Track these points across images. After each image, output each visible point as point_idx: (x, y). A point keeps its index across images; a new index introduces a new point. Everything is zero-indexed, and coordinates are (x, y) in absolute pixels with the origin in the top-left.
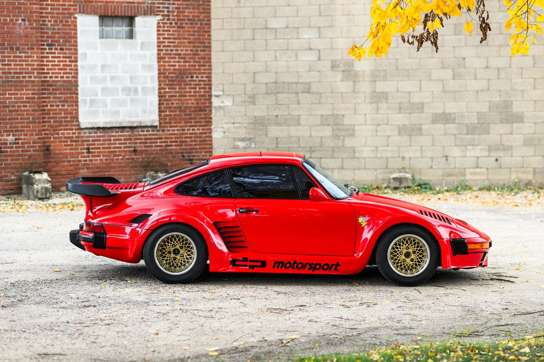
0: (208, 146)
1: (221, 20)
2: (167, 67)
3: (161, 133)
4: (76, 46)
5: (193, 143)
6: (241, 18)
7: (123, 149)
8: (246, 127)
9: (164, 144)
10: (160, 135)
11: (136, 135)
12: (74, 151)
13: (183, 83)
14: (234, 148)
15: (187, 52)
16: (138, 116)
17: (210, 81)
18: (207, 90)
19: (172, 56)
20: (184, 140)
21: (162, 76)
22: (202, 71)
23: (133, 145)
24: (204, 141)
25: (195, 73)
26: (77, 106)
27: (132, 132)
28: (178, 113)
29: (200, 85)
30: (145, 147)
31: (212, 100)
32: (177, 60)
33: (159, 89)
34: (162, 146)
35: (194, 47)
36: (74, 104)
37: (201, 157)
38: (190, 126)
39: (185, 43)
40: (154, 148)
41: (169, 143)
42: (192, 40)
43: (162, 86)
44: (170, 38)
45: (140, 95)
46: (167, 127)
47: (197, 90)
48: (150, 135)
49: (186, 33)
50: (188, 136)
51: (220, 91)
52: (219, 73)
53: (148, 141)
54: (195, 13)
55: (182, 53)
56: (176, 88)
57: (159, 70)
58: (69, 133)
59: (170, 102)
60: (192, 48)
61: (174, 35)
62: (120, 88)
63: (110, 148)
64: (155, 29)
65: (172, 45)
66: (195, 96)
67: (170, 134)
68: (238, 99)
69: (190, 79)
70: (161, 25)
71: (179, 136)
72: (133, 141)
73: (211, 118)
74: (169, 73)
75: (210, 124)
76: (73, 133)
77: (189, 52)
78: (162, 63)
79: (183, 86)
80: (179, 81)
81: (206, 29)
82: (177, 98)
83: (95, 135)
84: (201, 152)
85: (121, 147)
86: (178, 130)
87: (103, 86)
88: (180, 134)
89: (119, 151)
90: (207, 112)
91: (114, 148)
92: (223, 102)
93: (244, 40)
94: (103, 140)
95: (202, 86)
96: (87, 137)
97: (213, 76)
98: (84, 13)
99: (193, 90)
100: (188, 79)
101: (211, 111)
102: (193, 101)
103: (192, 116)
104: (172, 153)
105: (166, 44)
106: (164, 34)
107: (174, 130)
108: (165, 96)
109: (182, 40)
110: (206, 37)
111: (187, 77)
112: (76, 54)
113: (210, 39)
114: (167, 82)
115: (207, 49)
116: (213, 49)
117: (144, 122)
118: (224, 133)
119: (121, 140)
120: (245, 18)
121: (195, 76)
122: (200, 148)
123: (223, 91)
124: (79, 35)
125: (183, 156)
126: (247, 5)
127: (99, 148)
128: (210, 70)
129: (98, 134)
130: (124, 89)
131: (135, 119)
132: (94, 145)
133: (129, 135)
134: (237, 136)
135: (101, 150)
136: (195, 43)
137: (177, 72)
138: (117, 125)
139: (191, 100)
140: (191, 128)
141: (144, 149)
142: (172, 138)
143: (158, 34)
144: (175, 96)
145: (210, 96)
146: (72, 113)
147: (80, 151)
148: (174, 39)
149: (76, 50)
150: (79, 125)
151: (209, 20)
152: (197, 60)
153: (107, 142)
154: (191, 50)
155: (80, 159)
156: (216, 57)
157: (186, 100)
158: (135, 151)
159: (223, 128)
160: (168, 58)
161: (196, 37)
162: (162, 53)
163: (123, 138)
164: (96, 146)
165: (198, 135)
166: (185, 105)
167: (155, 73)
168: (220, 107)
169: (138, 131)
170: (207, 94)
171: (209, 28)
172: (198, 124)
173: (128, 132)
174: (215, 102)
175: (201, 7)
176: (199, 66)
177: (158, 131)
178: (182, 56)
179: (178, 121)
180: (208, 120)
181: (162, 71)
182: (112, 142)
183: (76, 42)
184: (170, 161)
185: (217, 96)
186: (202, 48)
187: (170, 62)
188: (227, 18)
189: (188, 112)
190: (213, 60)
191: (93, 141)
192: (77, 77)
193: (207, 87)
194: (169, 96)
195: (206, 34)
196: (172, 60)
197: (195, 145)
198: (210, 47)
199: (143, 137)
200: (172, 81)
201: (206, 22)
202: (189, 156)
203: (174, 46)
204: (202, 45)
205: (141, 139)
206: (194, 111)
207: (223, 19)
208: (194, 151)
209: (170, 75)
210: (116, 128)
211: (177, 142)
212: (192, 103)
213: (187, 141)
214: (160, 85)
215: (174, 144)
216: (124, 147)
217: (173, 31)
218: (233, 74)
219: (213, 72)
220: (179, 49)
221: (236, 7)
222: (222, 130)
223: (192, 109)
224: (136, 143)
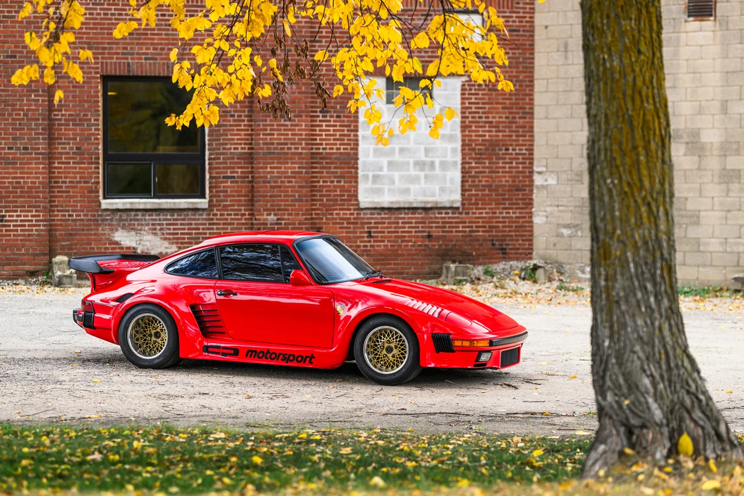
0: (527, 233)
1: (545, 81)
2: (474, 138)
3: (464, 215)
4: (357, 112)
5: (507, 229)
6: (568, 78)
7: (413, 234)
8: (571, 211)
9: (468, 229)
10: (463, 218)
11: (432, 218)
12: (351, 235)
13: (494, 157)
14: (558, 236)
15: (501, 120)
16: (435, 196)
17: (532, 154)
18: (527, 165)
19: (481, 124)
20: (494, 224)
21: (467, 148)
22: (521, 142)
23: (427, 230)
24: (522, 227)
25: (511, 145)
26: (357, 182)
27: (426, 214)
28: (487, 192)
29: (518, 159)
30: (443, 232)
31: (534, 178)
32: (487, 129)
33: (463, 163)
34: (465, 232)
35: (510, 113)
36: (353, 180)
37: (518, 246)
38: (504, 209)
39: (498, 108)
40: (454, 234)
41: (474, 229)
42: (508, 105)
43: (467, 160)
44: (478, 103)
45: (438, 171)
46: (472, 209)
47: (514, 165)
48: (449, 218)
49: (500, 97)
50: (501, 220)
51: (543, 166)
52: (542, 145)
53: (447, 225)
54: (512, 72)
55: (494, 120)
56: (485, 163)
57: (463, 141)
58: (346, 214)
59: (477, 180)
60: (507, 115)
61: (484, 99)
62: (412, 161)
63: (397, 232)
64: (458, 92)
65: (480, 111)
66: (512, 172)
67: (476, 218)
68: (564, 177)
69: (504, 151)
70: (467, 87)
71: (487, 220)
72: (427, 225)
73: (532, 199)
74: (476, 145)
75: (530, 206)
76: (351, 214)
77: (504, 120)
78: (467, 133)
79: (494, 160)
80: (489, 154)
81: (527, 92)
82: (487, 174)
83: (379, 216)
84: (518, 240)
85: (411, 232)
86: (486, 213)
87: (390, 159)
88: (490, 218)
89: (409, 237)
90: (527, 192)
91: (402, 232)
92: (546, 180)
93: (572, 105)
94: (389, 223)
95: (521, 160)
96: (368, 218)
97: (535, 148)
99: (507, 166)
100: (501, 152)
101: (532, 190)
102: (507, 179)
103: (507, 197)
104: (479, 240)
105: (473, 110)
106: (471, 99)
107: (482, 213)
108: (471, 172)
109: (495, 106)
110: (527, 101)
111: (501, 150)
112: (357, 122)
113: (532, 104)
114: (473, 155)
115: (528, 116)
116: (536, 116)
117: (441, 203)
118: (547, 217)
119: (412, 223)
120: (573, 78)
121: (511, 148)
122: (516, 236)
123: (546, 167)
125: (493, 244)
126: (575, 62)
127: (383, 232)
128: (533, 141)
129: (383, 216)
130: (417, 163)
131: (430, 199)
132: (377, 228)
133: (422, 218)
134: (562, 222)
135: (386, 234)
136: (512, 108)
137: (487, 143)
138: (406, 206)
139: (505, 177)
140: (505, 211)
141: (441, 234)
142: (478, 222)
143: (462, 99)
144: (484, 172)
145: (532, 172)
146: (350, 191)
147: (358, 234)
148: (483, 103)
149: (357, 117)
150: (358, 205)
151: (532, 81)
152: (514, 129)
153: (393, 225)
154: (507, 118)
155: (359, 243)
156: (540, 125)
157: (499, 177)
158: (429, 237)
159: (546, 211)
160: (476, 127)
161: (514, 101)
162: (467, 121)
163: (414, 221)
164: (379, 230)
165: (514, 220)
166: (497, 183)
167: (458, 145)
168: (542, 186)
169: (435, 214)
170: (527, 170)
171: (532, 90)
172: (514, 206)
173: (421, 213)
174: (538, 180)
175: (521, 66)
176: (516, 136)
177: (460, 213)
178: (494, 124)
179: (487, 202)
180: (527, 201)
181: (467, 142)
182: (400, 225)
184: (476, 250)
185: (540, 173)
186: (521, 115)
187: (478, 131)
188: (552, 78)
189: (501, 192)
190: (536, 130)
191: (375, 223)
192: (357, 149)
193: (528, 161)
194: (476, 172)
195: (527, 98)
196: (481, 129)
197: (510, 231)
198: (532, 113)
199: (441, 221)
200: (481, 154)
201: (528, 83)
202: (502, 245)
203: (483, 113)
204: (521, 111)
205: (438, 223)
206: (508, 190)
207: (548, 79)
208: (508, 238)
209: (477, 147)
210: (405, 208)
211: (485, 227)
212: (507, 181)
213: (498, 227)
214: (463, 158)
215: (481, 229)
216: (416, 232)
217: (483, 94)
218: (558, 146)
219: (535, 143)
220: (490, 115)
221: (564, 65)
222: (545, 214)
223: (506, 188)
224: (432, 227)
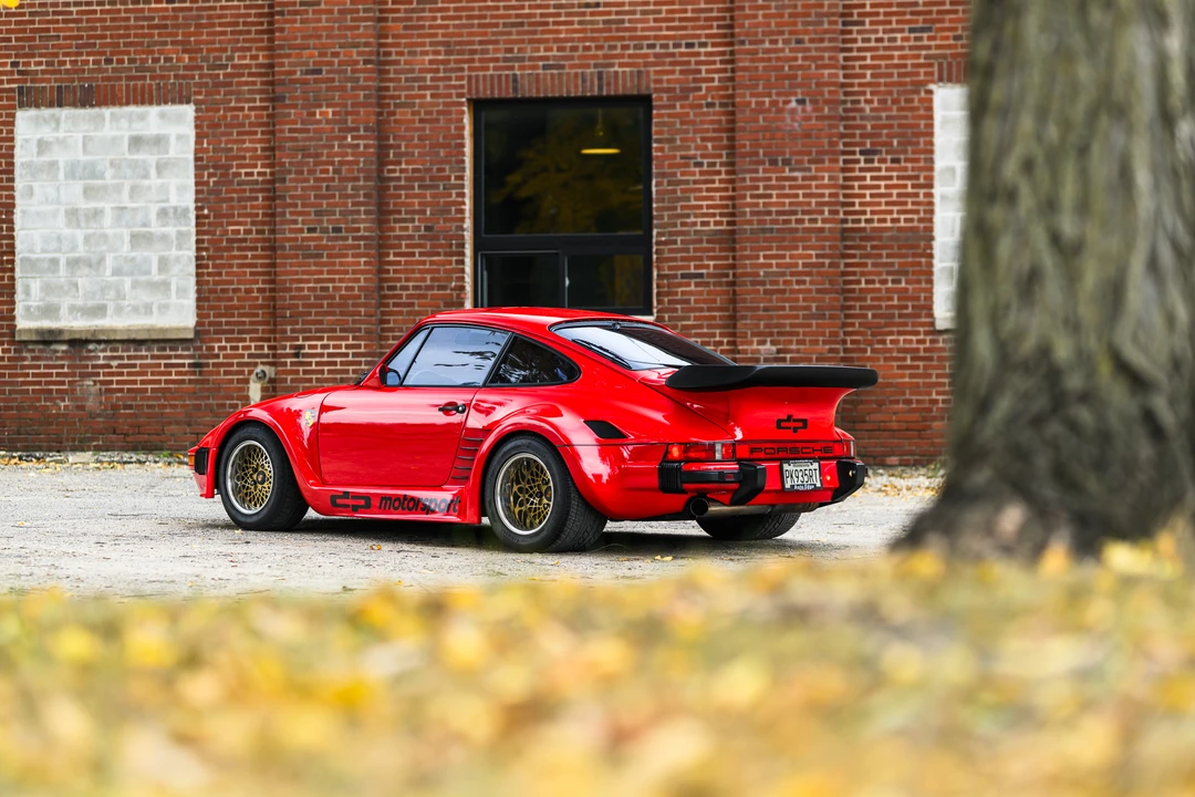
4: (931, 152)
12: (920, 381)
26: (930, 282)
36: (923, 278)
58: (911, 341)
76: (919, 342)
98: (950, 80)
112: (931, 169)
124: (937, 130)
146: (918, 299)
147: (934, 379)
149: (931, 160)
150: (932, 324)
155: (934, 396)
183: (931, 143)
192: (931, 220)
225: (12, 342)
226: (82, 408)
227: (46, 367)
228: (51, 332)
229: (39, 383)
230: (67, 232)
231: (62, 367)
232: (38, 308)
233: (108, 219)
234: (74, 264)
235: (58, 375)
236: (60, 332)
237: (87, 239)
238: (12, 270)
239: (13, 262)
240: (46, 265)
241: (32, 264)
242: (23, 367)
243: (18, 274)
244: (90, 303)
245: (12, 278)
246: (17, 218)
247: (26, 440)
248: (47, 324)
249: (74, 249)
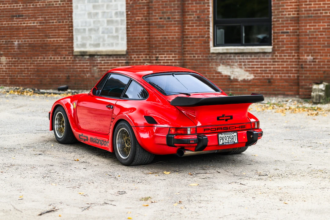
225: (73, 55)
226: (93, 76)
227: (83, 63)
228: (84, 52)
229: (81, 68)
230: (88, 20)
231: (87, 63)
232: (80, 44)
233: (100, 15)
234: (90, 30)
235: (86, 66)
236: (86, 52)
237: (94, 22)
238: (72, 32)
239: (72, 30)
240: (82, 31)
241: (78, 30)
242: (76, 63)
243: (74, 33)
244: (95, 43)
245: (72, 35)
246: (74, 16)
247: (77, 86)
248: (83, 49)
249: (90, 25)
